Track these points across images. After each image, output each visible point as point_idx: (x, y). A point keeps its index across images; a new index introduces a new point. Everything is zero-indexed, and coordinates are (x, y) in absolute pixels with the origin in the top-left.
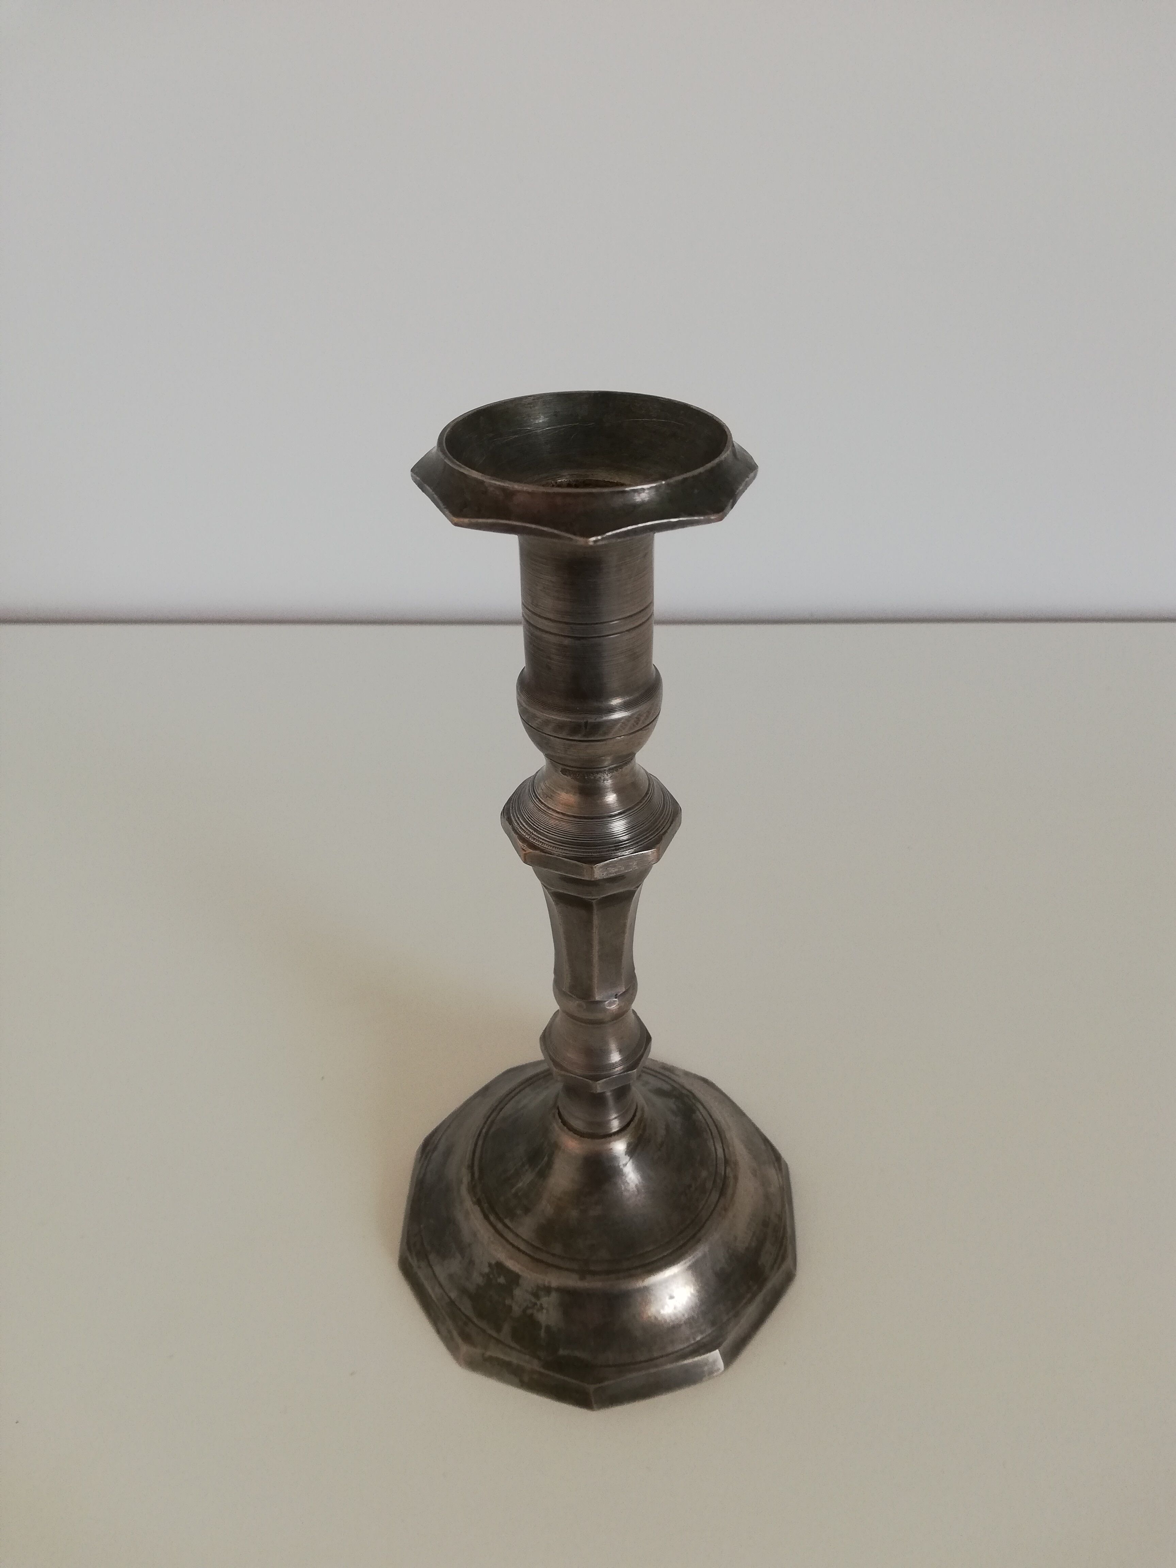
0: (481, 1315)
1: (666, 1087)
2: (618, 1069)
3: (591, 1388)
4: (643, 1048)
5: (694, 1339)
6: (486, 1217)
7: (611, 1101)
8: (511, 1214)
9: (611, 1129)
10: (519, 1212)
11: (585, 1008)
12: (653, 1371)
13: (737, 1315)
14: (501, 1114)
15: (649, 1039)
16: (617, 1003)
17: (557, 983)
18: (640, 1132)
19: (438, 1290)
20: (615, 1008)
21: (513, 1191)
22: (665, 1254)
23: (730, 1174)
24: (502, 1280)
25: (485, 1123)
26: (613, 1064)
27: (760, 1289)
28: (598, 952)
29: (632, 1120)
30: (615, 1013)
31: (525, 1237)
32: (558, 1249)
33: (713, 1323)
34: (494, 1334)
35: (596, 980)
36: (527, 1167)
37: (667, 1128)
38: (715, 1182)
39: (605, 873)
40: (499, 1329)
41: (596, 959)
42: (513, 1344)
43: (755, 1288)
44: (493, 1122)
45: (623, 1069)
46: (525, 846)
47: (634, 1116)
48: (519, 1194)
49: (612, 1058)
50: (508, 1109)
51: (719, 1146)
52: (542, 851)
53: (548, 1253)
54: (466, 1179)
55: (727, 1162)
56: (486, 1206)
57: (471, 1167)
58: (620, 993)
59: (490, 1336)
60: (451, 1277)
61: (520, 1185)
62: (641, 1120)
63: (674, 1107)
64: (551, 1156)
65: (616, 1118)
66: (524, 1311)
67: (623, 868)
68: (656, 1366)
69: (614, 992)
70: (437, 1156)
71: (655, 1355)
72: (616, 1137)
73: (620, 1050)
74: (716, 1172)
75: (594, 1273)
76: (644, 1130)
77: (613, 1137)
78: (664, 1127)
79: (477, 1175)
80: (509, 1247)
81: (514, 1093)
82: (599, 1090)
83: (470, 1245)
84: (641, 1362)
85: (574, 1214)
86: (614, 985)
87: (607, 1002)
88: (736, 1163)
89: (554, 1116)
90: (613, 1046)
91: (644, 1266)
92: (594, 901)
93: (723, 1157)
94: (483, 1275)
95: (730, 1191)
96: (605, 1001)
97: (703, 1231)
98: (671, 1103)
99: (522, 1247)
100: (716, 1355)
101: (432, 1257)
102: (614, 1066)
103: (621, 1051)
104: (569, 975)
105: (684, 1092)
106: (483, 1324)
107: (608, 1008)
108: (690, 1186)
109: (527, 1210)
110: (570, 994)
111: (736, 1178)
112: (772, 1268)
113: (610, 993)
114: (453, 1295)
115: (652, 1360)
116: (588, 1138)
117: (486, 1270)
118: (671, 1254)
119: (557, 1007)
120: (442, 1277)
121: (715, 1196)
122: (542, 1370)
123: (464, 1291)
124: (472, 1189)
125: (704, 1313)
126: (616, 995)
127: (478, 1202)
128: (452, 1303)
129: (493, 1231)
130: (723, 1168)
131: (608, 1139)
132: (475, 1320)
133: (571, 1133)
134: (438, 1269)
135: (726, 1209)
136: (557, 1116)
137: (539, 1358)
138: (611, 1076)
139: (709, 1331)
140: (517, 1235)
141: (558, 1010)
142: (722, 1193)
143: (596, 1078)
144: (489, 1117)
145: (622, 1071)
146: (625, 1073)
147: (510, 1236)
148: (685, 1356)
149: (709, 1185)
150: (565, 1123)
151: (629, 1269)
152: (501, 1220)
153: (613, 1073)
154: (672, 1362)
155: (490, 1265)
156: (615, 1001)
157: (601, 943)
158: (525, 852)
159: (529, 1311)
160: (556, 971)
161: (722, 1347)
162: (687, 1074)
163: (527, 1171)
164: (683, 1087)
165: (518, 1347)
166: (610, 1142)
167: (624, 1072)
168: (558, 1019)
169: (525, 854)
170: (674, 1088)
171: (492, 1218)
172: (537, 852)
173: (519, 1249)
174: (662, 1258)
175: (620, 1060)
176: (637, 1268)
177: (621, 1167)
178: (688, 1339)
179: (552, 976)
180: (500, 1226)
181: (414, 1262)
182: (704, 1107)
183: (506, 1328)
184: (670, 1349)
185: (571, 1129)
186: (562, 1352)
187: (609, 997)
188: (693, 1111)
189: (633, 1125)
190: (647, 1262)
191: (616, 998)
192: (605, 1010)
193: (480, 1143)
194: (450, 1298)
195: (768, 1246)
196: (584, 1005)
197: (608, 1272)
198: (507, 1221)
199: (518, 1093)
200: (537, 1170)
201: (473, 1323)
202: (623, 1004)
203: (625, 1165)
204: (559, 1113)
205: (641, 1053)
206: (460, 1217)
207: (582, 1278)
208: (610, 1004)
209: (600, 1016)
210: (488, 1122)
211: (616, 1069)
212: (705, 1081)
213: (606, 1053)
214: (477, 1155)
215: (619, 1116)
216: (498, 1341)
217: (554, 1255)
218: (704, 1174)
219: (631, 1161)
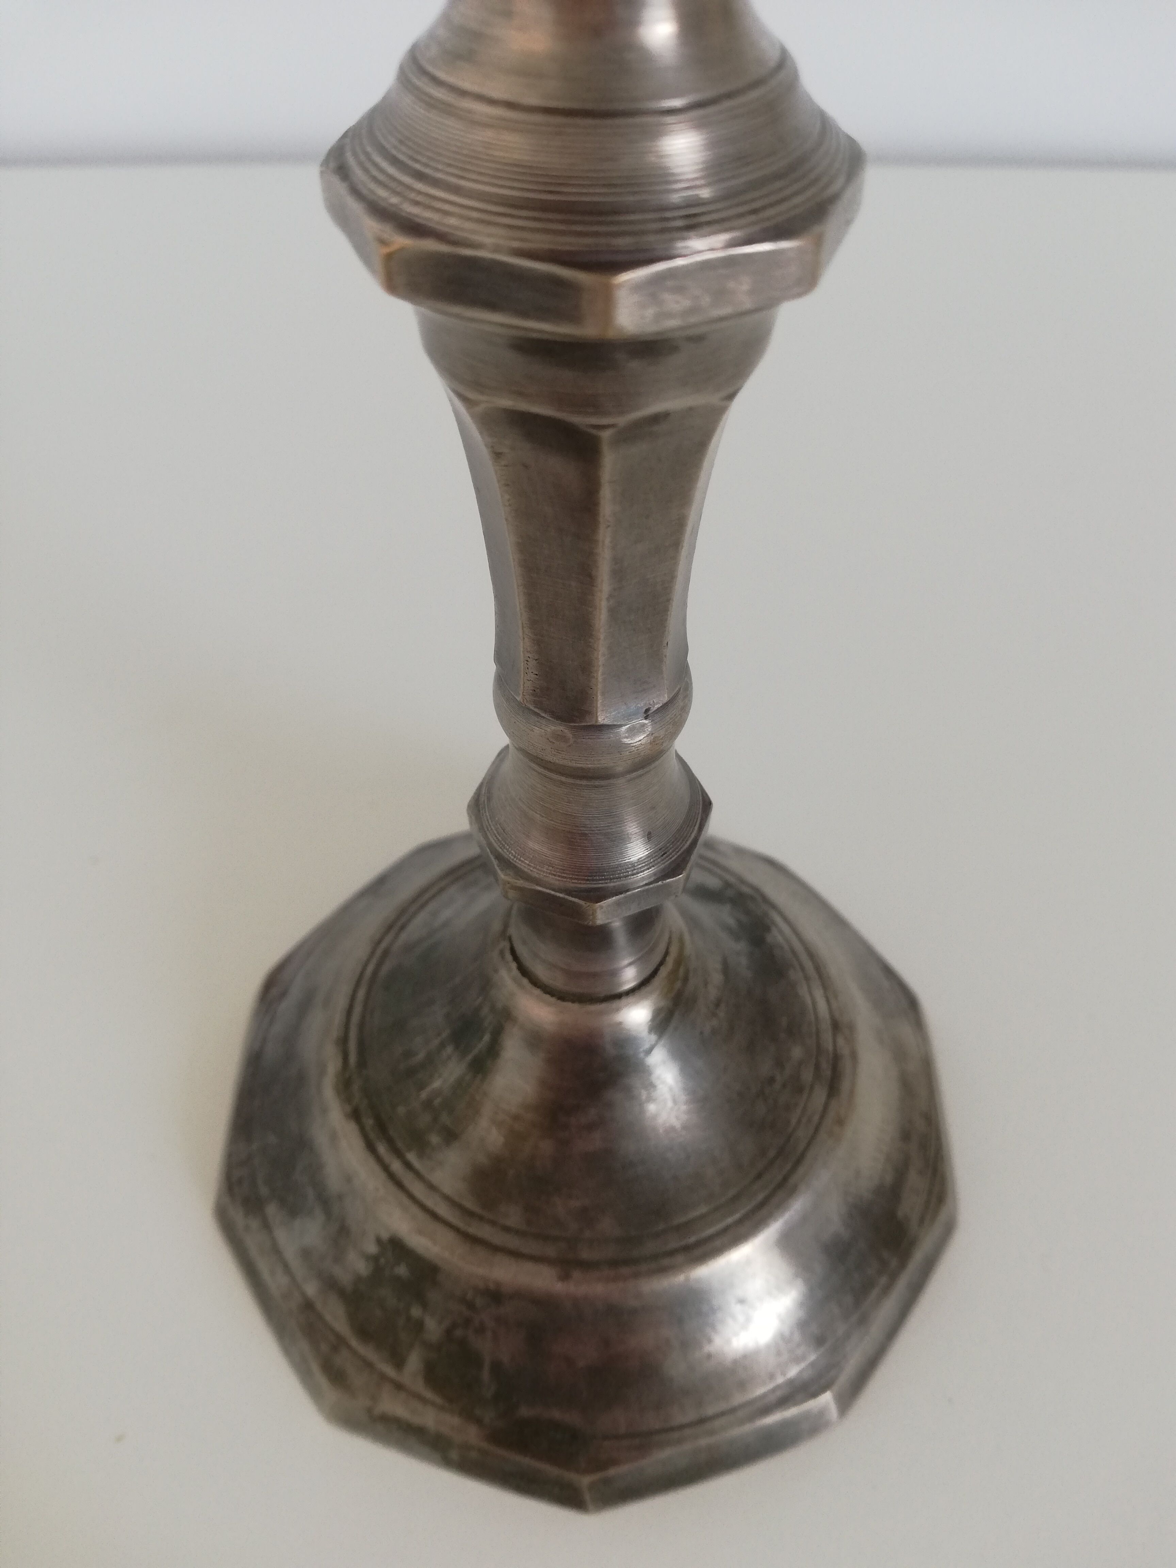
0: (364, 1333)
1: (713, 882)
2: (646, 874)
3: (585, 1481)
4: (696, 828)
5: (783, 1374)
6: (371, 1147)
7: (621, 938)
8: (419, 1142)
9: (620, 985)
10: (435, 1139)
11: (571, 741)
12: (704, 1442)
13: (863, 1321)
14: (404, 936)
15: (707, 805)
16: (649, 729)
17: (503, 682)
18: (678, 985)
19: (282, 1280)
20: (643, 742)
21: (424, 1095)
22: (730, 1220)
23: (845, 1051)
24: (402, 1270)
25: (373, 953)
26: (633, 865)
27: (903, 1265)
28: (608, 599)
29: (662, 963)
30: (642, 754)
31: (447, 1189)
32: (513, 1216)
33: (819, 1341)
34: (389, 1371)
35: (600, 674)
36: (449, 1049)
37: (726, 969)
38: (817, 1067)
39: (650, 312)
40: (399, 1362)
41: (602, 618)
42: (429, 1394)
43: (894, 1263)
44: (386, 953)
45: (655, 874)
46: (387, 231)
47: (667, 953)
48: (437, 1102)
49: (630, 852)
50: (416, 929)
51: (819, 994)
52: (441, 237)
53: (493, 1223)
54: (333, 1067)
55: (836, 1026)
56: (369, 1122)
57: (343, 1041)
58: (657, 706)
59: (383, 1377)
60: (306, 1254)
61: (437, 1084)
62: (679, 962)
63: (731, 922)
64: (497, 1033)
65: (630, 964)
66: (449, 1332)
67: (706, 300)
68: (712, 1433)
69: (642, 705)
70: (287, 1007)
71: (710, 1411)
72: (630, 999)
73: (649, 833)
74: (818, 1045)
75: (587, 1266)
76: (686, 979)
77: (624, 1001)
78: (719, 966)
79: (353, 1059)
80: (415, 1210)
81: (427, 896)
82: (600, 919)
83: (340, 1197)
84: (681, 1427)
85: (547, 1147)
86: (642, 686)
87: (624, 728)
88: (851, 1027)
89: (502, 953)
90: (632, 828)
91: (687, 1249)
92: (606, 435)
93: (827, 1016)
94: (369, 1258)
95: (845, 1085)
96: (621, 726)
97: (801, 1170)
98: (726, 914)
99: (443, 1210)
100: (827, 1398)
101: (271, 1209)
102: (634, 868)
103: (649, 836)
104: (532, 663)
105: (745, 889)
106: (368, 1352)
107: (627, 741)
108: (771, 1080)
109: (451, 1136)
110: (536, 710)
111: (854, 1056)
112: (922, 1221)
113: (633, 707)
114: (311, 1289)
115: (702, 1421)
116: (573, 1002)
117: (372, 1248)
118: (740, 1221)
119: (501, 739)
120: (290, 1252)
121: (819, 1096)
122: (485, 1445)
123: (331, 1284)
124: (344, 1085)
125: (803, 1325)
126: (647, 711)
127: (355, 1115)
128: (308, 1306)
129: (383, 1175)
130: (830, 1040)
131: (615, 1004)
132: (354, 1342)
133: (537, 992)
134: (281, 1235)
135: (840, 1122)
136: (509, 957)
137: (479, 1421)
138: (628, 891)
139: (812, 1357)
140: (432, 1187)
141: (507, 747)
142: (833, 1089)
143: (598, 895)
144: (380, 941)
145: (652, 879)
146: (660, 883)
147: (417, 1189)
148: (767, 1410)
149: (807, 1076)
150: (524, 971)
151: (655, 1257)
152: (398, 1153)
153: (632, 883)
154: (742, 1422)
155: (379, 1241)
156: (643, 725)
157: (619, 574)
158: (386, 250)
159: (458, 1333)
160: (500, 656)
161: (836, 1387)
162: (740, 852)
163: (449, 1058)
164: (742, 881)
165: (439, 1400)
166: (618, 1010)
167: (656, 881)
168: (507, 766)
169: (389, 257)
170: (728, 885)
171: (382, 1149)
172: (430, 245)
173: (434, 1216)
174: (725, 1230)
175: (648, 856)
176: (671, 1253)
177: (642, 1055)
178: (772, 1376)
179: (490, 669)
180: (396, 1166)
181: (238, 1216)
182: (786, 919)
183: (414, 1361)
184: (738, 1399)
185: (535, 982)
186: (524, 1412)
187: (629, 717)
188: (767, 929)
189: (664, 972)
190: (693, 1239)
191: (646, 718)
192: (620, 747)
193: (361, 994)
194: (303, 1294)
195: (914, 1179)
196: (568, 733)
197: (614, 1263)
198: (411, 1157)
199: (433, 897)
200: (469, 1057)
201: (349, 1347)
202: (662, 733)
203: (649, 1051)
204: (513, 952)
205: (693, 836)
206: (320, 1137)
207: (565, 1277)
208: (633, 732)
209: (605, 762)
210: (379, 953)
211: (641, 875)
212: (771, 863)
213: (618, 840)
214: (355, 1018)
215: (639, 959)
216: (399, 1387)
217: (507, 1229)
218: (797, 1052)
219: (662, 1042)
